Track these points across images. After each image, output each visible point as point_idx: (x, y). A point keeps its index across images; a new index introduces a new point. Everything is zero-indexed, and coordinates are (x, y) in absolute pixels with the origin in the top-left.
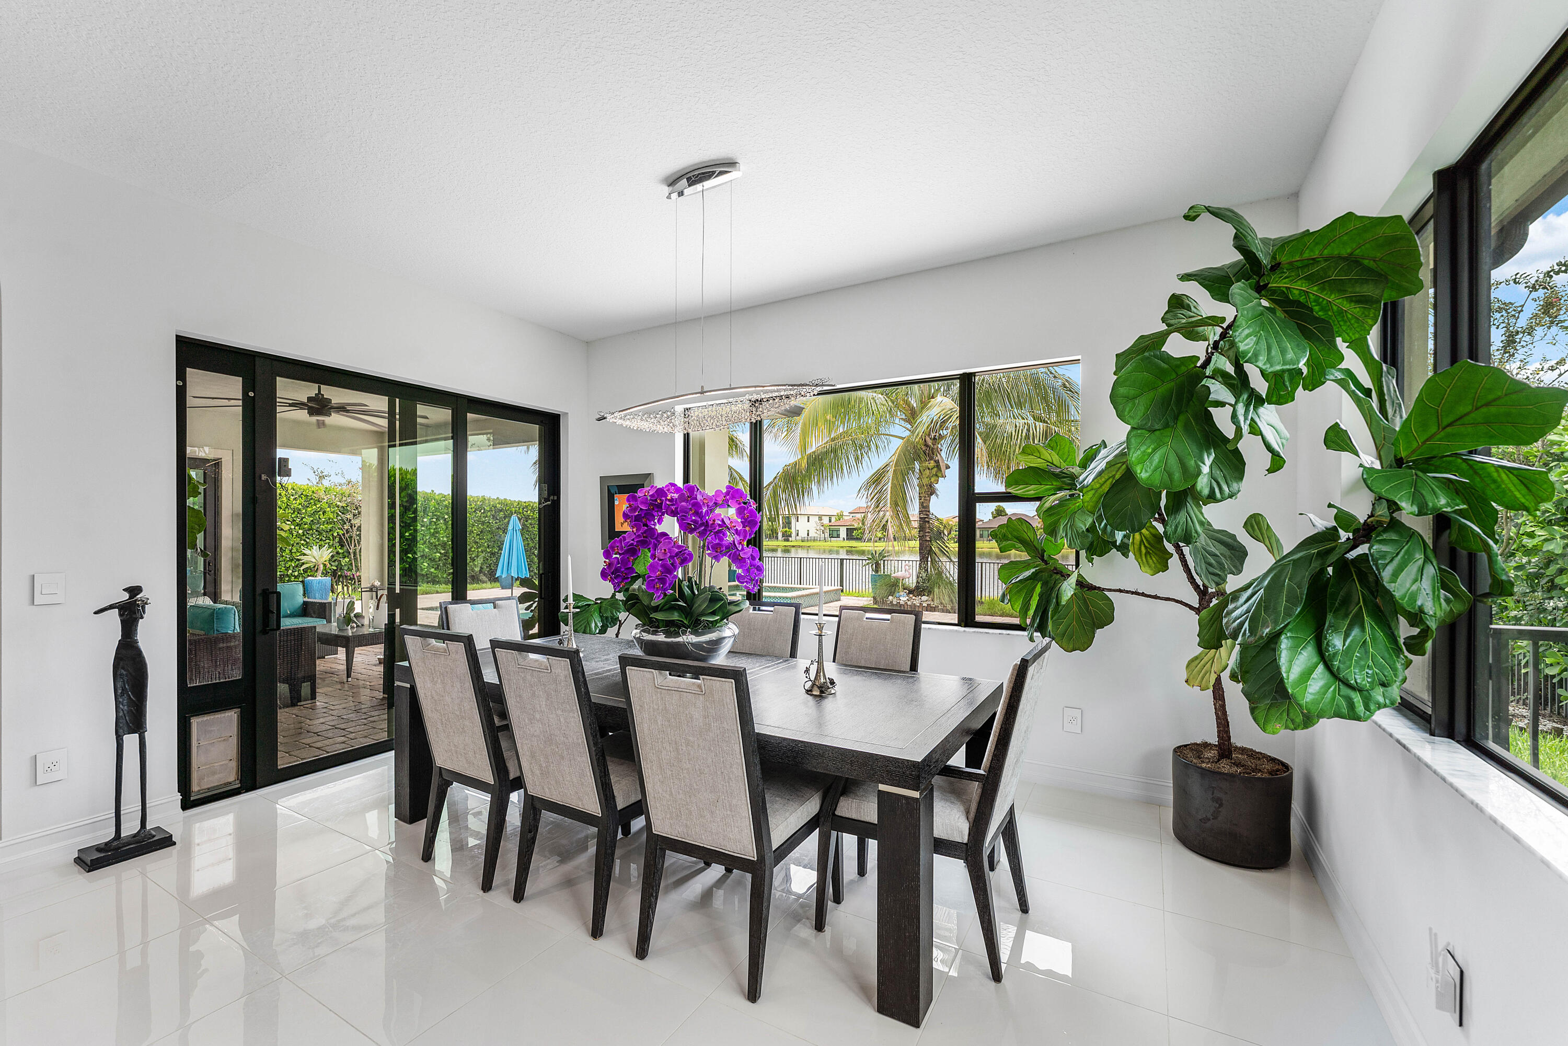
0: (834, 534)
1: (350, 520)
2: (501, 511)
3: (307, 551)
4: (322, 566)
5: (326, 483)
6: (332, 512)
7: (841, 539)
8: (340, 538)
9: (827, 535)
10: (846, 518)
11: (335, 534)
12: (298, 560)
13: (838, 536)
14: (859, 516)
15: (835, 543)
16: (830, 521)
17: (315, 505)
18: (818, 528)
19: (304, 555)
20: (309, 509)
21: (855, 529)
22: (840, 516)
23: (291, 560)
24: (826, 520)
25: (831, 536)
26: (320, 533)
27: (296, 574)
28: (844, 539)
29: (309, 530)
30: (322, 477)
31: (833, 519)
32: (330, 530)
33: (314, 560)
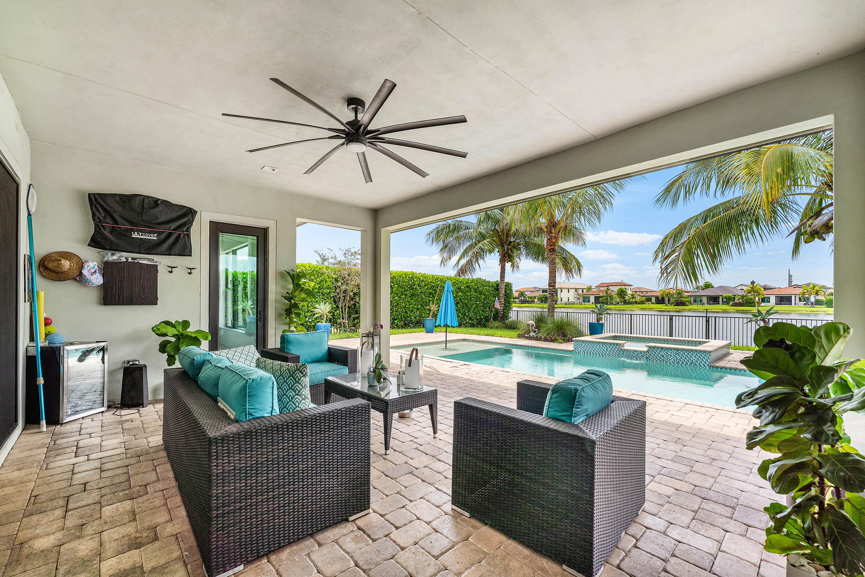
0: (586, 299)
1: (340, 287)
2: (423, 281)
3: (317, 306)
4: (325, 316)
5: (326, 263)
6: (330, 281)
7: (591, 303)
8: (334, 299)
9: (581, 300)
10: (593, 290)
11: (332, 296)
12: (312, 311)
13: (589, 301)
14: (603, 289)
15: (587, 305)
16: (583, 292)
17: (321, 276)
18: (576, 296)
19: (315, 308)
20: (318, 279)
21: (601, 297)
22: (589, 289)
23: (308, 312)
24: (580, 292)
25: (584, 301)
26: (323, 295)
27: (311, 320)
28: (593, 303)
29: (318, 292)
30: (324, 260)
31: (585, 291)
32: (329, 293)
33: (321, 312)
